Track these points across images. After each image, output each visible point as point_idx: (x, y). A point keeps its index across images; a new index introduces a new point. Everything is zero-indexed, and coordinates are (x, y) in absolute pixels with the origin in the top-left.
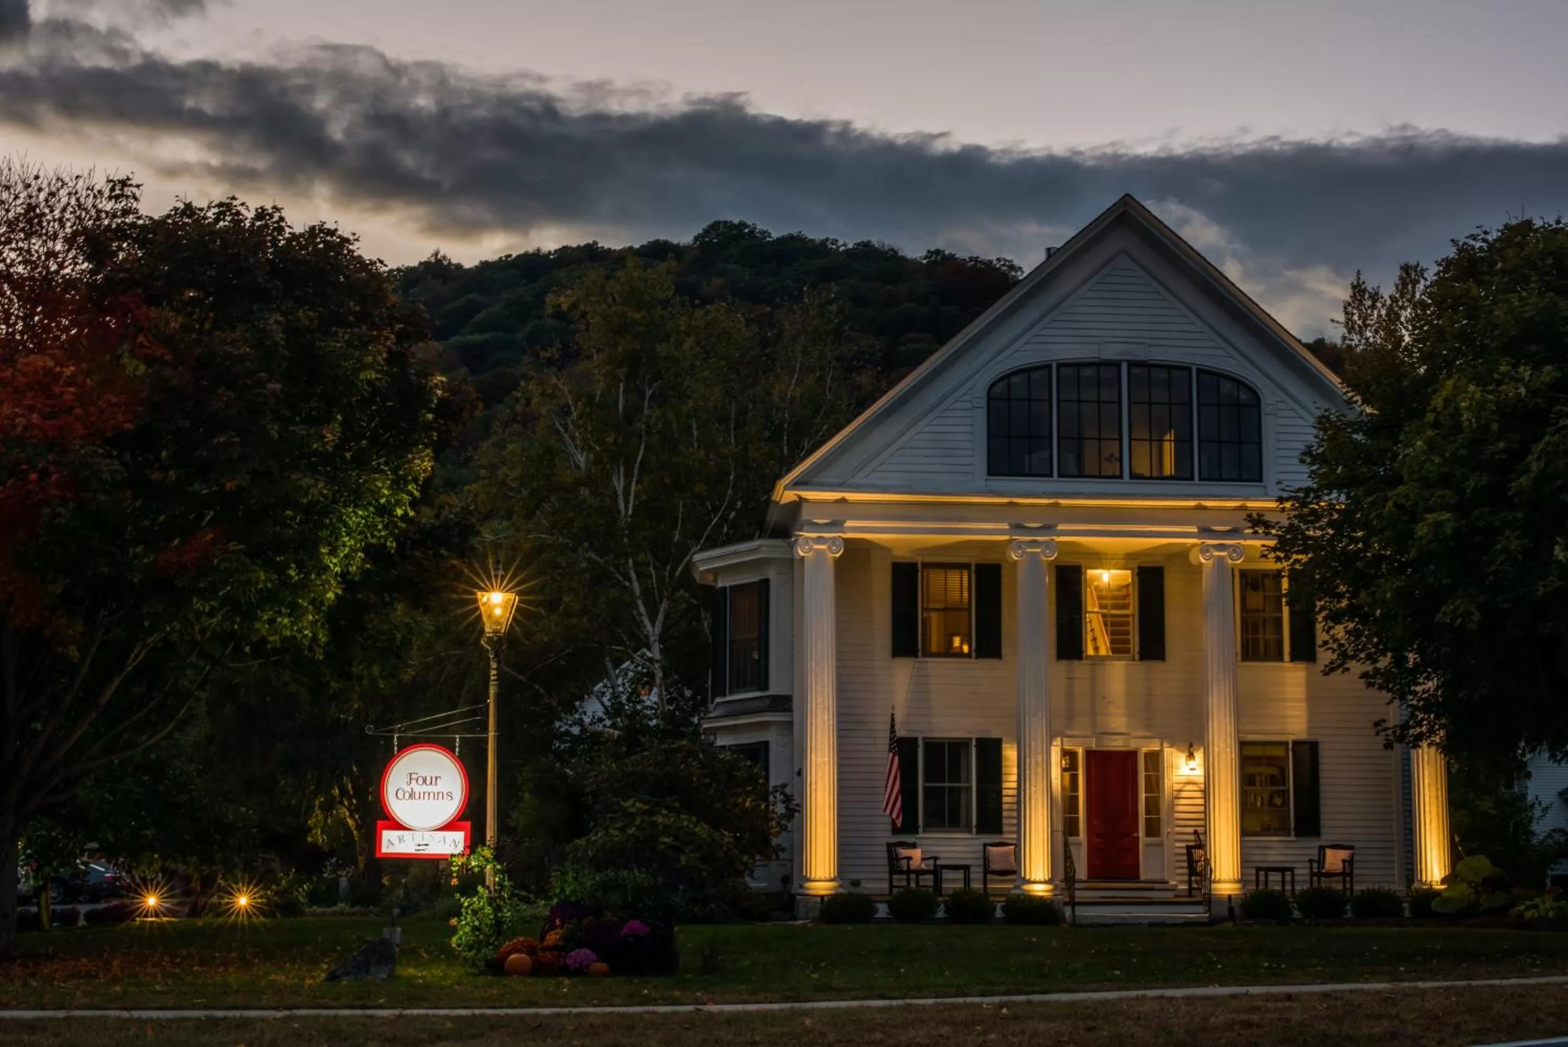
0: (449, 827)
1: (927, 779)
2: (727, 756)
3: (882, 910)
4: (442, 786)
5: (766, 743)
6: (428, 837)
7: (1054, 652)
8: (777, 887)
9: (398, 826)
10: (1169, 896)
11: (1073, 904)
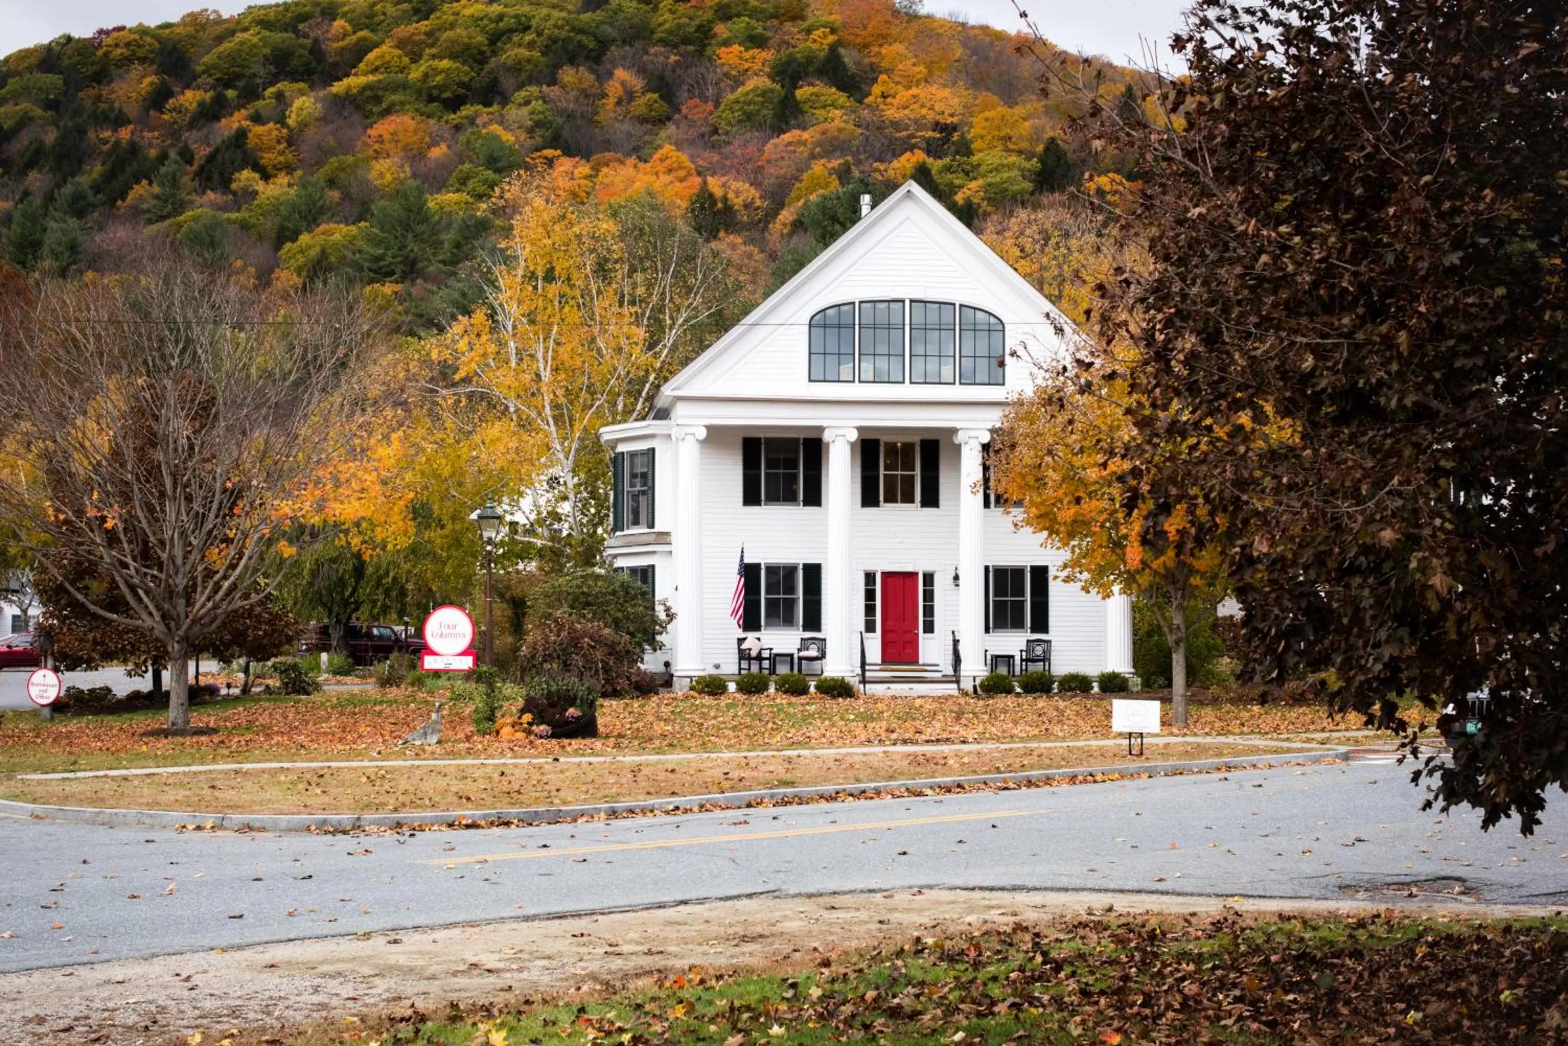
0: (465, 653)
1: (767, 593)
2: (625, 576)
3: (732, 687)
4: (459, 630)
5: (653, 567)
6: (451, 659)
7: (859, 502)
8: (662, 669)
9: (433, 653)
10: (938, 675)
11: (864, 681)
